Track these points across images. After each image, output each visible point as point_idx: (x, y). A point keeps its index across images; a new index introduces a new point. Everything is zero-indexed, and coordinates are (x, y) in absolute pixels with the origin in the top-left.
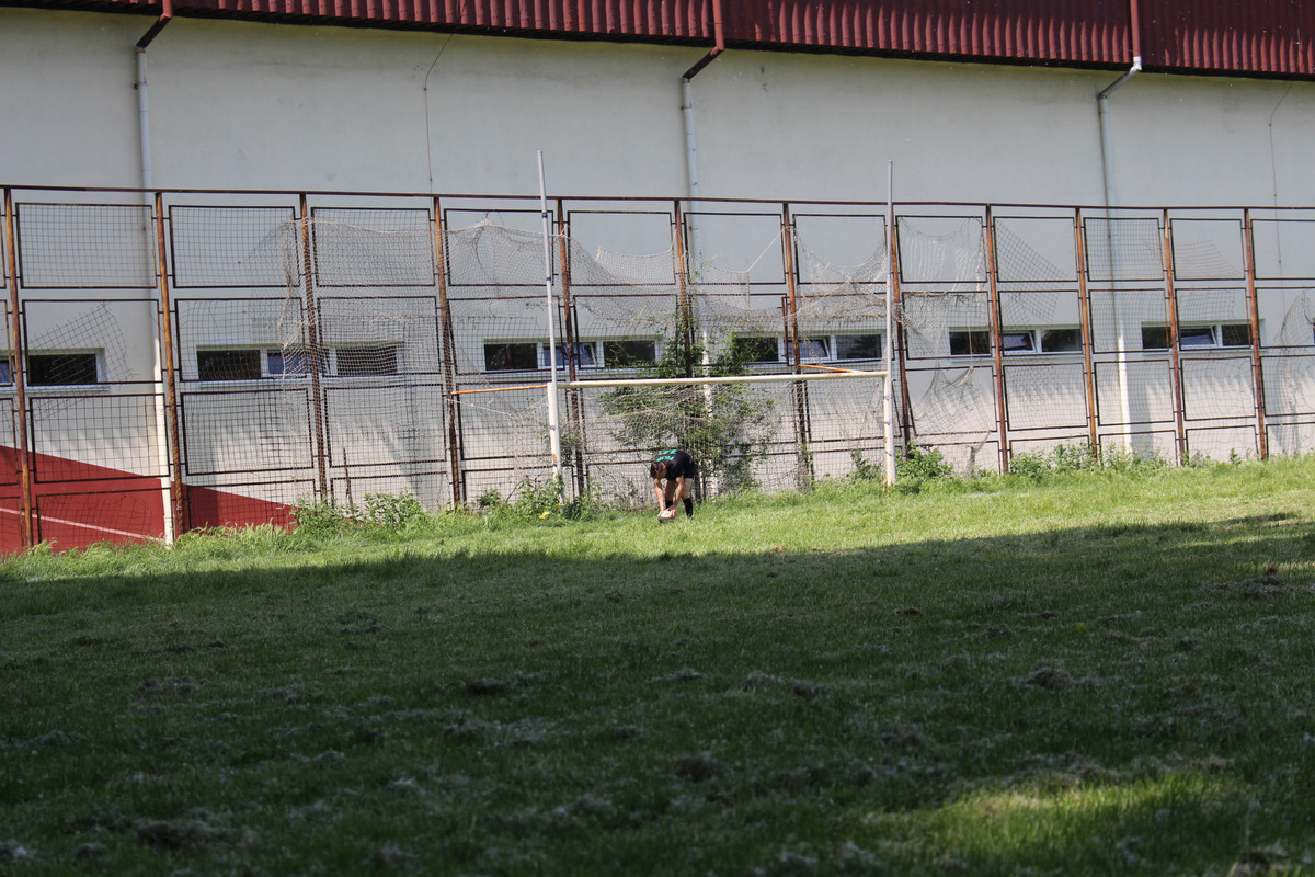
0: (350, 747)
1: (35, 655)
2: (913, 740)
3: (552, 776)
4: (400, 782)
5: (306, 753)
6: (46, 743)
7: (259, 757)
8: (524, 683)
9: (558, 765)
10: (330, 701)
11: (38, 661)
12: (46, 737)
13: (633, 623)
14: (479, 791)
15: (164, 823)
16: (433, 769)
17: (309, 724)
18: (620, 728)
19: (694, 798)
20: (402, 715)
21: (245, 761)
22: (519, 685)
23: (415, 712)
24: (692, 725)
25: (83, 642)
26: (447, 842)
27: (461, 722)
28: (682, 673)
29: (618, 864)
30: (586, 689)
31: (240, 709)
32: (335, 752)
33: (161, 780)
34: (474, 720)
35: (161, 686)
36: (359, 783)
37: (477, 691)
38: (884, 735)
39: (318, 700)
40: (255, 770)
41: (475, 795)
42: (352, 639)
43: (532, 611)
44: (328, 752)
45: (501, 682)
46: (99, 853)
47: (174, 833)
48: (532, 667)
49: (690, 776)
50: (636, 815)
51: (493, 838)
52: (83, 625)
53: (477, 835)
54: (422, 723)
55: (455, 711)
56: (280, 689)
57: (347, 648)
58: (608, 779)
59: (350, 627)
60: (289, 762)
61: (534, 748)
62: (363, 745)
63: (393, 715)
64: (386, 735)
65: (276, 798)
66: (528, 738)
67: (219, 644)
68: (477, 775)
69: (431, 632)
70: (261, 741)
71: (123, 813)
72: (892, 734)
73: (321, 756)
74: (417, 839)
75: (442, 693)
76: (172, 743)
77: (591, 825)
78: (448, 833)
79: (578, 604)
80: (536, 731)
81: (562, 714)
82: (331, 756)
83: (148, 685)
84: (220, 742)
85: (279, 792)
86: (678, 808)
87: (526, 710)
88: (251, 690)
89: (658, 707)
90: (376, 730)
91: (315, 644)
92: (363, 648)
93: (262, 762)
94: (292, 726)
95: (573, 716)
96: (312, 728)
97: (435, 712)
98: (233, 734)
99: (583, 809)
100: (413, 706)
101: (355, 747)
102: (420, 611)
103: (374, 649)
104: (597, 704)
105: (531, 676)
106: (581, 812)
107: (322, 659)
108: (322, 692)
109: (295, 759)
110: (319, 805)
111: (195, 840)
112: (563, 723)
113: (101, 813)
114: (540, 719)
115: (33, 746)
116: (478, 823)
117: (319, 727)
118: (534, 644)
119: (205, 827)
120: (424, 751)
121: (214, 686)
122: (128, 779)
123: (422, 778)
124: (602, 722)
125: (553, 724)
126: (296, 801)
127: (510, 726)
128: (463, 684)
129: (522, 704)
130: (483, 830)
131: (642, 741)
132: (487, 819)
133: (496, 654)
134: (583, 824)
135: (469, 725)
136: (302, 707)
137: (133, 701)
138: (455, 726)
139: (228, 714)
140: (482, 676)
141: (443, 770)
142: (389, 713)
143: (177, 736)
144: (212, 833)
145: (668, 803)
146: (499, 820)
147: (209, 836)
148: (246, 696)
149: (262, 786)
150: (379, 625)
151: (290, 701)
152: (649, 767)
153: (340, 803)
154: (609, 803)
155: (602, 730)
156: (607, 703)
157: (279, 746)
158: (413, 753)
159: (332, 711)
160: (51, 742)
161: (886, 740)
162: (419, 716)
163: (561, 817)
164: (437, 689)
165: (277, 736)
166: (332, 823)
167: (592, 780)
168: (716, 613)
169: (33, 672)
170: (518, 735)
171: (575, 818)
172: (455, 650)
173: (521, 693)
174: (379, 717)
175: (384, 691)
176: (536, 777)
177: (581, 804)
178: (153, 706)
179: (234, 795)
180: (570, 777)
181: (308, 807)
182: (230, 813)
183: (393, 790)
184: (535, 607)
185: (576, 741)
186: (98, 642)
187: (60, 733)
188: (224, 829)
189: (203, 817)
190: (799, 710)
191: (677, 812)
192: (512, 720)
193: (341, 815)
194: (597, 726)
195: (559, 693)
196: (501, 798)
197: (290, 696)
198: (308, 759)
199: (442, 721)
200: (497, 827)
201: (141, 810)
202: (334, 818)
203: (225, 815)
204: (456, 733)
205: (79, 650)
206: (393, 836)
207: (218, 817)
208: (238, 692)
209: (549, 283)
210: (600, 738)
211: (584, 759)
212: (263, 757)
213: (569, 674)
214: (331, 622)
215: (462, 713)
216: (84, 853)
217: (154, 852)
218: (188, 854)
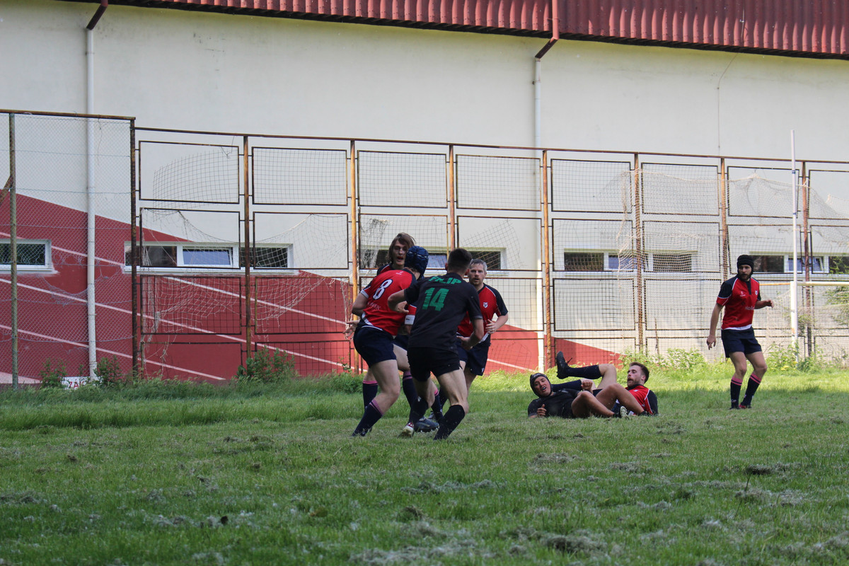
0: (674, 500)
3: (810, 525)
4: (711, 522)
5: (648, 502)
6: (481, 487)
7: (616, 504)
8: (784, 469)
9: (813, 519)
10: (657, 473)
11: (468, 440)
12: (480, 484)
14: (762, 531)
15: (563, 536)
16: (731, 516)
17: (646, 485)
20: (706, 483)
21: (607, 504)
22: (780, 470)
23: (714, 482)
25: (493, 430)
26: (745, 560)
27: (746, 489)
30: (825, 475)
31: (600, 474)
32: (666, 503)
33: (559, 512)
34: (755, 487)
35: (547, 457)
36: (683, 521)
37: (753, 472)
39: (649, 472)
40: (615, 510)
41: (759, 532)
42: (665, 437)
43: (784, 427)
44: (661, 502)
45: (769, 467)
46: (525, 552)
47: (569, 544)
48: (787, 460)
51: (775, 559)
52: (492, 420)
53: (765, 556)
54: (720, 489)
55: (741, 483)
56: (624, 464)
57: (663, 442)
58: (847, 529)
59: (664, 430)
60: (636, 507)
61: (796, 508)
62: (682, 499)
63: (700, 483)
64: (696, 494)
65: (632, 527)
66: (791, 502)
67: (581, 436)
68: (760, 522)
69: (716, 436)
70: (616, 494)
71: (537, 530)
73: (656, 505)
74: (726, 556)
75: (730, 472)
76: (560, 491)
77: (839, 556)
78: (744, 555)
79: (813, 423)
80: (795, 498)
81: (811, 488)
82: (663, 504)
83: (540, 457)
84: (590, 492)
85: (633, 524)
87: (787, 485)
88: (605, 464)
90: (690, 491)
91: (642, 439)
92: (673, 443)
93: (619, 506)
94: (635, 486)
95: (818, 490)
96: (648, 488)
97: (727, 483)
98: (598, 488)
99: (831, 545)
100: (711, 479)
101: (677, 501)
102: (708, 422)
103: (681, 445)
104: (834, 484)
105: (788, 465)
106: (831, 548)
107: (648, 448)
108: (651, 467)
109: (639, 505)
110: (660, 532)
111: (583, 548)
112: (813, 494)
113: (523, 529)
114: (797, 491)
115: (472, 489)
116: (765, 550)
117: (652, 487)
118: (786, 446)
119: (588, 541)
120: (723, 505)
121: (581, 460)
122: (535, 511)
123: (724, 521)
124: (839, 495)
125: (807, 494)
126: (644, 530)
127: (777, 494)
128: (743, 468)
129: (783, 481)
130: (768, 554)
132: (770, 548)
133: (762, 451)
134: (833, 555)
135: (751, 491)
136: (639, 475)
137: (531, 466)
138: (742, 491)
139: (592, 477)
140: (755, 463)
141: (738, 517)
142: (696, 482)
143: (563, 487)
144: (593, 545)
146: (778, 549)
147: (591, 546)
148: (603, 467)
149: (621, 520)
150: (682, 430)
151: (631, 472)
153: (672, 533)
155: (840, 500)
156: (841, 483)
157: (629, 497)
158: (716, 507)
159: (659, 479)
160: (483, 487)
162: (716, 484)
163: (819, 550)
164: (726, 470)
165: (626, 491)
166: (668, 543)
167: (836, 530)
169: (465, 446)
170: (785, 499)
171: (828, 551)
172: (734, 447)
173: (782, 475)
174: (690, 484)
175: (692, 469)
176: (799, 526)
177: (832, 543)
178: (544, 469)
179: (604, 523)
180: (821, 527)
181: (653, 534)
182: (602, 533)
183: (706, 528)
184: (784, 424)
185: (821, 506)
186: (501, 431)
187: (490, 481)
188: (601, 543)
189: (586, 534)
192: (777, 491)
193: (674, 540)
194: (835, 497)
195: (807, 476)
196: (778, 535)
197: (630, 468)
198: (648, 506)
199: (732, 488)
200: (777, 553)
201: (547, 529)
202: (670, 541)
203: (600, 535)
204: (743, 496)
205: (492, 435)
206: (710, 554)
207: (596, 536)
208: (597, 465)
209: (794, 217)
210: (839, 504)
211: (830, 516)
212: (619, 503)
213: (813, 466)
214: (650, 426)
215: (745, 484)
216: (515, 551)
217: (558, 554)
218: (578, 556)
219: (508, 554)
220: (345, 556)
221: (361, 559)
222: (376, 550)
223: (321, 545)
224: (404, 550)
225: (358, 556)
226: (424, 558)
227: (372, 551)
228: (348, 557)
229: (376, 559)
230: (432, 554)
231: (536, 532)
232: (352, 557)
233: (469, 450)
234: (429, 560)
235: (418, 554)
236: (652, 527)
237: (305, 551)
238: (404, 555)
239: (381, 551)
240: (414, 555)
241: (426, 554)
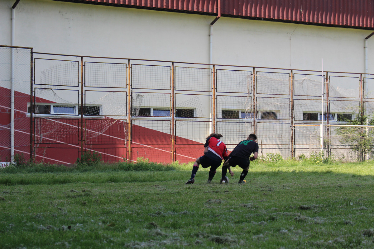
0: (268, 220)
1: (177, 191)
3: (326, 232)
4: (283, 231)
5: (256, 221)
6: (183, 214)
7: (242, 222)
8: (316, 207)
9: (328, 230)
10: (260, 208)
12: (183, 212)
13: (346, 193)
14: (306, 235)
15: (219, 236)
16: (292, 228)
17: (256, 214)
18: (345, 221)
19: (368, 241)
20: (282, 213)
21: (238, 222)
22: (314, 208)
23: (285, 213)
24: (366, 222)
25: (189, 188)
26: (298, 248)
28: (362, 207)
30: (334, 210)
31: (236, 208)
32: (264, 222)
33: (217, 225)
34: (303, 216)
35: (213, 201)
36: (272, 230)
37: (302, 208)
39: (257, 208)
40: (242, 225)
41: (305, 236)
42: (265, 192)
43: (316, 188)
44: (262, 222)
45: (310, 206)
46: (202, 243)
47: (221, 240)
48: (317, 203)
49: (367, 235)
50: (352, 245)
51: (311, 247)
53: (307, 246)
54: (288, 216)
55: (297, 213)
56: (246, 204)
57: (263, 195)
58: (343, 234)
59: (264, 189)
60: (251, 223)
61: (321, 225)
62: (271, 220)
63: (279, 213)
64: (278, 218)
65: (249, 232)
66: (319, 222)
67: (227, 191)
68: (305, 231)
69: (287, 192)
70: (242, 217)
73: (260, 223)
74: (289, 246)
75: (292, 208)
76: (218, 216)
77: (339, 246)
78: (298, 245)
79: (329, 187)
80: (320, 220)
81: (327, 216)
82: (263, 223)
83: (209, 200)
84: (231, 217)
85: (250, 231)
86: (364, 244)
87: (317, 214)
88: (238, 204)
89: (356, 216)
90: (275, 217)
91: (254, 193)
92: (268, 195)
93: (244, 223)
94: (251, 214)
95: (331, 217)
96: (256, 215)
97: (291, 213)
98: (234, 215)
99: (336, 242)
100: (284, 211)
101: (269, 221)
102: (283, 186)
103: (271, 196)
104: (337, 214)
105: (318, 205)
106: (336, 243)
107: (257, 197)
108: (258, 206)
109: (252, 223)
110: (261, 235)
111: (227, 242)
112: (328, 219)
113: (201, 233)
114: (321, 217)
115: (179, 214)
116: (307, 243)
117: (258, 215)
118: (317, 197)
119: (230, 239)
120: (289, 223)
121: (227, 202)
122: (207, 225)
123: (289, 230)
124: (340, 219)
125: (325, 219)
126: (254, 234)
127: (313, 219)
128: (298, 206)
129: (316, 213)
130: (308, 245)
131: (352, 225)
132: (309, 243)
133: (307, 199)
134: (336, 246)
135: (302, 217)
136: (253, 209)
137: (205, 205)
138: (298, 217)
139: (232, 210)
140: (303, 204)
141: (295, 228)
142: (278, 212)
143: (219, 214)
144: (232, 240)
145: (361, 242)
146: (313, 243)
147: (231, 241)
148: (237, 206)
149: (244, 229)
150: (272, 189)
151: (249, 208)
152: (354, 232)
153: (267, 235)
154: (344, 241)
155: (340, 221)
156: (340, 214)
157: (248, 219)
158: (286, 224)
159: (262, 211)
160: (184, 214)
162: (286, 214)
163: (330, 244)
164: (291, 207)
165: (247, 216)
166: (265, 240)
167: (338, 235)
168: (370, 192)
169: (177, 195)
170: (316, 221)
171: (334, 244)
172: (295, 197)
173: (315, 210)
174: (275, 214)
175: (276, 207)
176: (322, 233)
177: (336, 240)
178: (211, 206)
179: (237, 231)
180: (332, 233)
181: (258, 235)
182: (236, 235)
183: (281, 233)
184: (317, 187)
185: (332, 224)
186: (193, 188)
187: (187, 211)
188: (235, 240)
189: (229, 236)
191: (364, 245)
192: (313, 217)
193: (267, 238)
194: (338, 220)
195: (326, 211)
196: (313, 237)
197: (249, 206)
198: (256, 223)
199: (293, 216)
200: (312, 245)
201: (212, 233)
203: (235, 236)
204: (298, 219)
205: (189, 190)
206: (283, 245)
207: (233, 236)
208: (234, 204)
209: (323, 96)
210: (339, 223)
211: (335, 229)
212: (244, 222)
213: (329, 206)
214: (258, 187)
215: (299, 214)
216: (198, 243)
217: (216, 244)
218: (225, 245)
219: (194, 244)
220: (123, 244)
221: (129, 246)
222: (136, 242)
223: (112, 239)
224: (148, 242)
225: (128, 244)
226: (158, 245)
227: (135, 242)
228: (124, 245)
229: (136, 246)
230: (161, 244)
231: (207, 234)
232: (126, 245)
233: (178, 197)
234: (159, 246)
235: (155, 244)
236: (258, 232)
237: (105, 242)
238: (149, 244)
239: (139, 242)
240: (153, 244)
241: (158, 244)
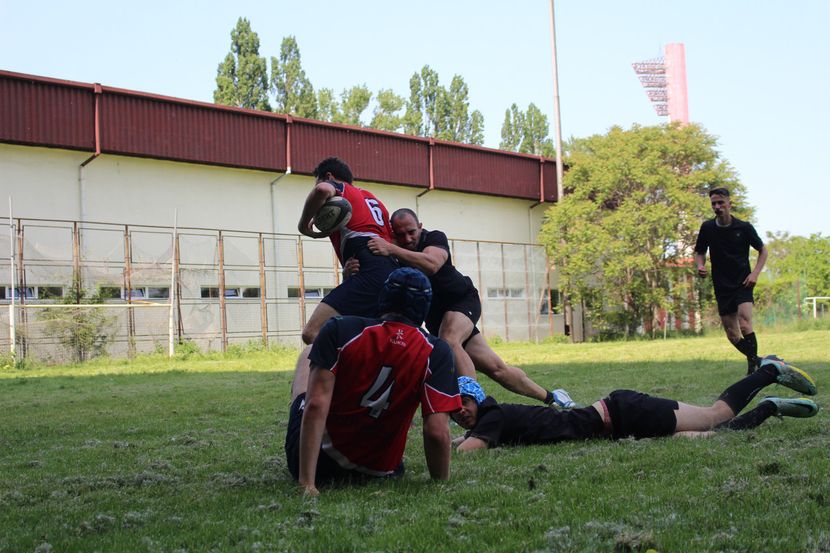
2: (166, 467)
13: (44, 416)
18: (31, 462)
29: (22, 522)
38: (153, 464)
50: (33, 500)
58: (22, 484)
72: (157, 464)
77: (12, 504)
79: (18, 407)
89: (50, 453)
95: (9, 457)
104: (21, 452)
106: (7, 499)
131: (40, 468)
134: (8, 504)
152: (42, 479)
154: (21, 495)
155: (22, 463)
161: (153, 467)
167: (15, 485)
168: (83, 412)
171: (4, 502)
177: (9, 496)
185: (8, 469)
190: (116, 454)
191: (53, 499)
194: (20, 461)
209: (12, 259)
210: (20, 467)
211: (12, 476)
